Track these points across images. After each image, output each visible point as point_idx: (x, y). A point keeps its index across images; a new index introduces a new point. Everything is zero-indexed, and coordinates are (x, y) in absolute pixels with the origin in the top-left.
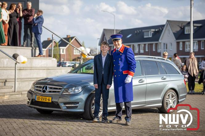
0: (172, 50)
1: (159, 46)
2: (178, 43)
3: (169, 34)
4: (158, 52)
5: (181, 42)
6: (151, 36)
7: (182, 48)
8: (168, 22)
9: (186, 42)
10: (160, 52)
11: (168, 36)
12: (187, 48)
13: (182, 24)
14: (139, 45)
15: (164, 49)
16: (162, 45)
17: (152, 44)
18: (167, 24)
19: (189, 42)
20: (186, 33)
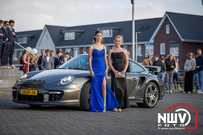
3: (47, 40)
5: (61, 48)
6: (26, 43)
8: (47, 27)
9: (66, 49)
11: (47, 42)
13: (61, 29)
18: (45, 29)
19: (70, 49)
20: (65, 39)
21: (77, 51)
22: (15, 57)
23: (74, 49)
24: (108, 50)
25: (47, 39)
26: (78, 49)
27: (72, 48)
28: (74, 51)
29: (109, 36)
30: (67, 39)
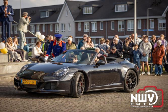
0: (70, 30)
1: (57, 26)
2: (77, 24)
4: (56, 32)
5: (80, 22)
6: (48, 17)
7: (80, 28)
8: (66, 2)
9: (85, 23)
10: (57, 32)
11: (67, 16)
12: (86, 29)
13: (80, 4)
14: (35, 25)
15: (62, 29)
16: (60, 25)
17: (50, 24)
18: (65, 4)
19: (88, 23)
20: (84, 14)
21: (94, 24)
22: (38, 30)
23: (92, 22)
24: (123, 24)
25: (67, 14)
26: (95, 23)
27: (90, 22)
28: (92, 24)
29: (124, 11)
30: (86, 14)
